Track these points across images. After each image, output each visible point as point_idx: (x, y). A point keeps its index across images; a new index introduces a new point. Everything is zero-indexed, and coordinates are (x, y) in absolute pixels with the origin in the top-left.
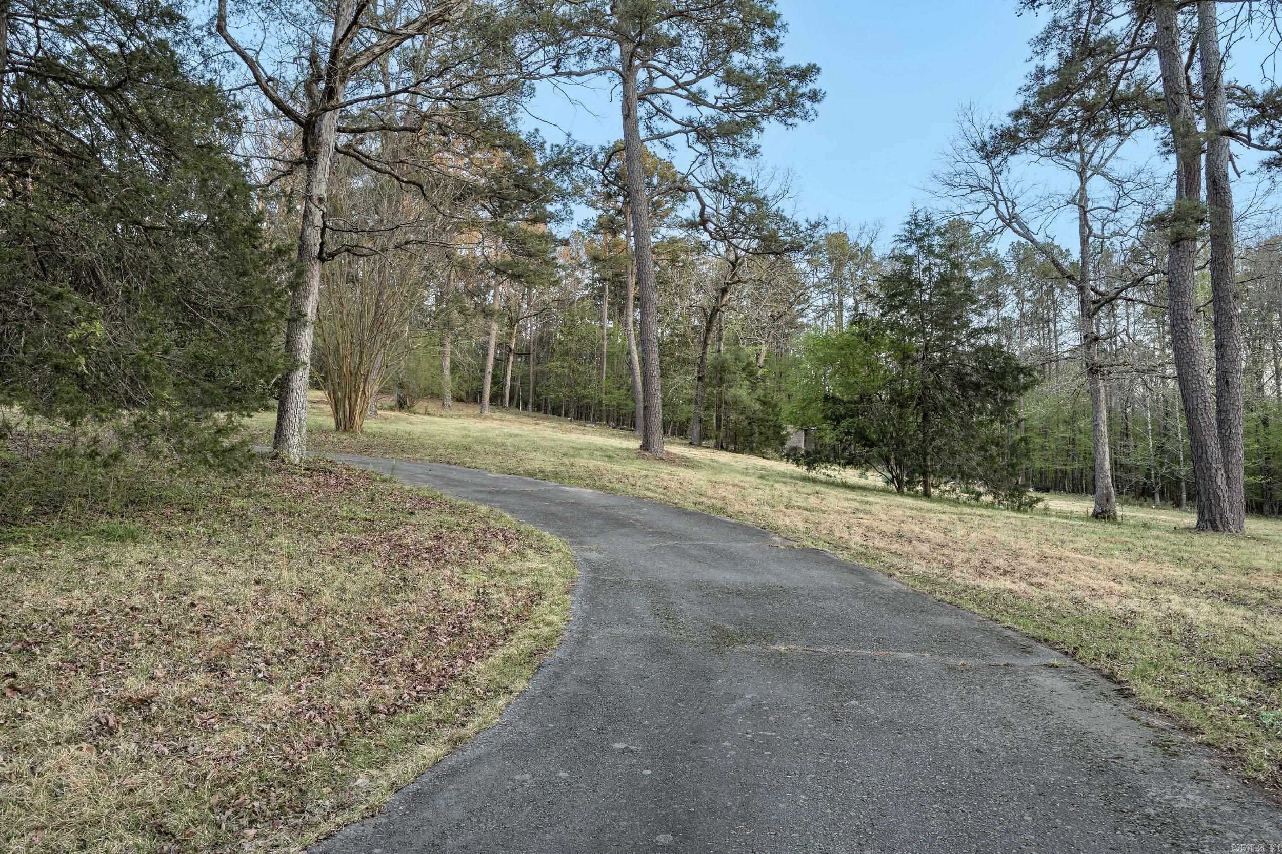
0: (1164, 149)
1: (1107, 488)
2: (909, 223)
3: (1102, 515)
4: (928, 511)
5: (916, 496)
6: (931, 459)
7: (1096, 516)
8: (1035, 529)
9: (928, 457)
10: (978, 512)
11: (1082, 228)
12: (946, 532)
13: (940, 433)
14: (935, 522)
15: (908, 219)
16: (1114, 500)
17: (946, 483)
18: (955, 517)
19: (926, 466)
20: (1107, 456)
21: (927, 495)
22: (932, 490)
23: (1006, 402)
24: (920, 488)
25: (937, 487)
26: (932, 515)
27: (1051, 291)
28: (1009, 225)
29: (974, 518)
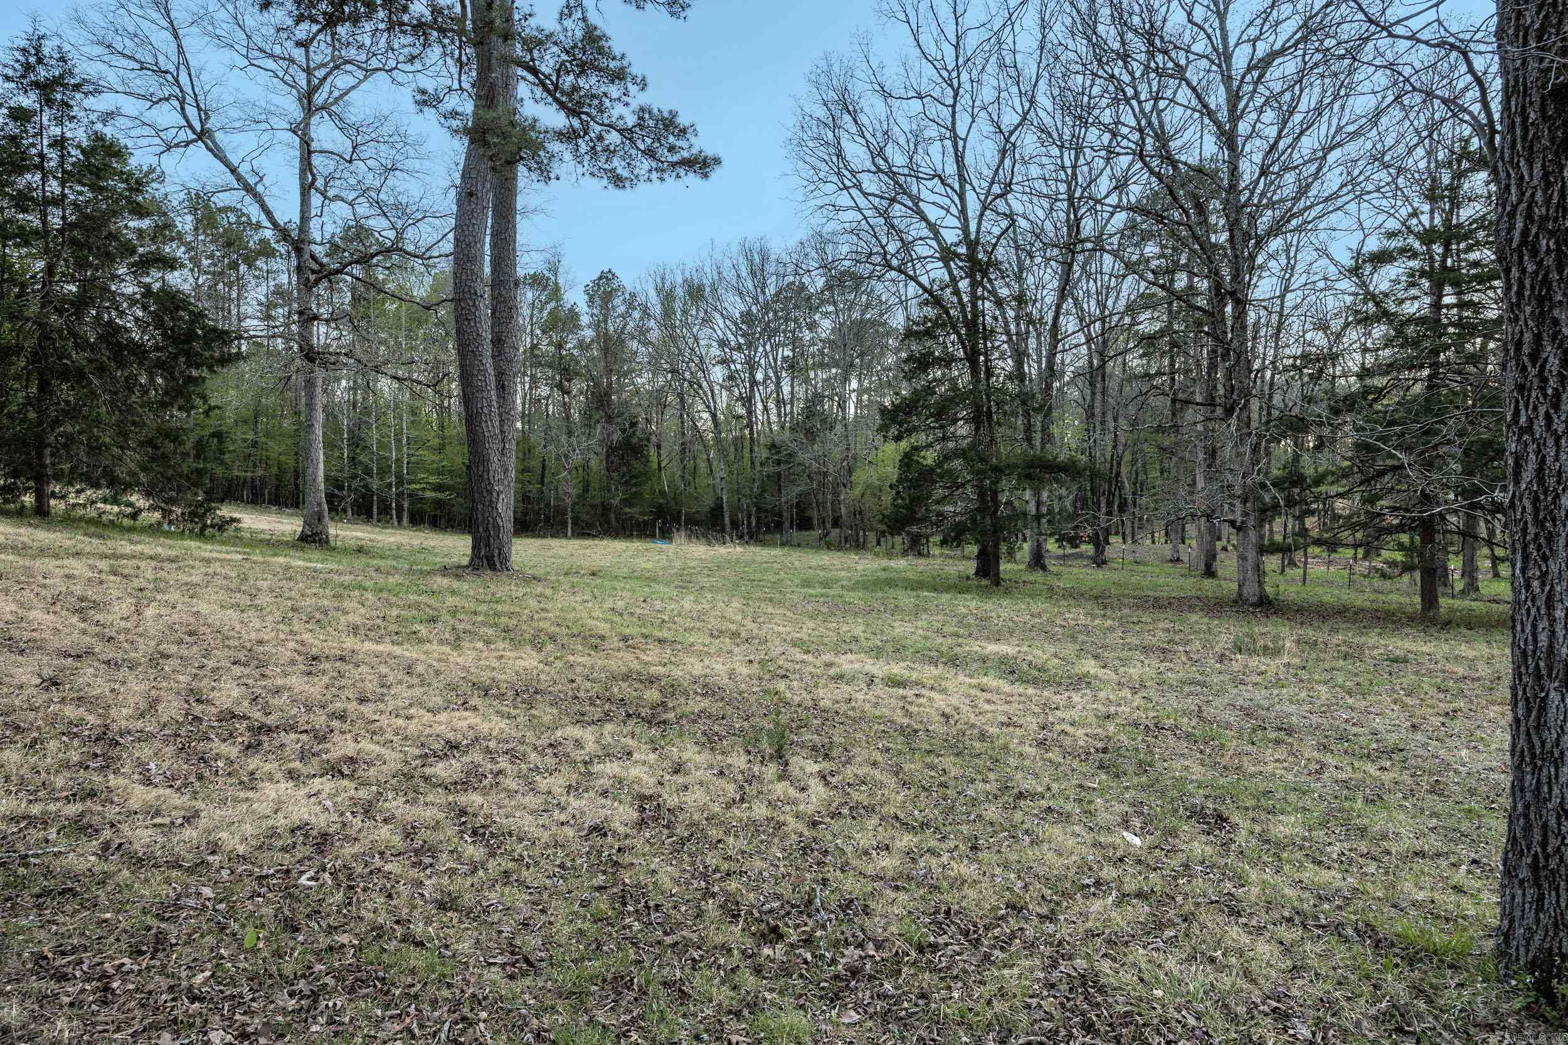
0: (418, 97)
1: (319, 505)
2: (24, 50)
3: (313, 538)
4: (43, 552)
5: (20, 514)
6: (52, 455)
7: (304, 538)
8: (265, 585)
9: (48, 451)
10: (148, 550)
11: (303, 172)
12: (83, 608)
13: (71, 413)
14: (57, 584)
15: (24, 43)
16: (327, 519)
17: (78, 492)
18: (103, 565)
19: (43, 466)
20: (321, 466)
21: (41, 512)
22: (52, 502)
23: (190, 380)
24: (28, 499)
25: (63, 497)
26: (51, 563)
27: (234, 266)
28: (200, 138)
29: (143, 564)
